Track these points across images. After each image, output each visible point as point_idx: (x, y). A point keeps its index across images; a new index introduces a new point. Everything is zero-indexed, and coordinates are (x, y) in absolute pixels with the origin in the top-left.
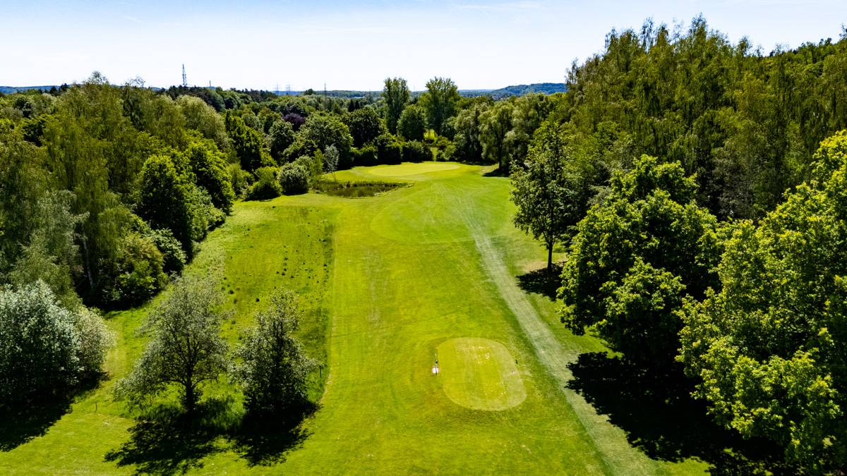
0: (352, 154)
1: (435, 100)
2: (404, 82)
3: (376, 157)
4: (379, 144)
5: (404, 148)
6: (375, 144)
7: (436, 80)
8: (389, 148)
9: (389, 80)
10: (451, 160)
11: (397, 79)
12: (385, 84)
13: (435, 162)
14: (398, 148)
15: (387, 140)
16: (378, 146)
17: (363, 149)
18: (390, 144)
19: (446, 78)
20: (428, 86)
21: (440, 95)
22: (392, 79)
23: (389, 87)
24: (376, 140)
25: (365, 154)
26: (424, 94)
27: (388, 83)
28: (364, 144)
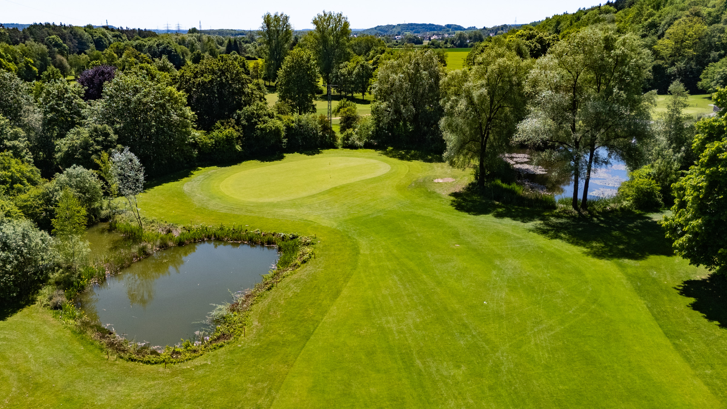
0: (195, 145)
1: (323, 40)
2: (287, 18)
3: (238, 148)
4: (244, 122)
5: (289, 128)
6: (238, 122)
7: (325, 15)
8: (262, 129)
9: (269, 16)
10: (367, 146)
11: (279, 15)
12: (263, 21)
13: (341, 151)
14: (277, 130)
15: (259, 116)
16: (244, 126)
17: (215, 133)
18: (265, 122)
19: (336, 13)
20: (315, 22)
21: (330, 34)
22: (273, 15)
23: (268, 25)
24: (239, 116)
25: (218, 142)
26: (310, 33)
27: (267, 20)
28: (218, 124)
